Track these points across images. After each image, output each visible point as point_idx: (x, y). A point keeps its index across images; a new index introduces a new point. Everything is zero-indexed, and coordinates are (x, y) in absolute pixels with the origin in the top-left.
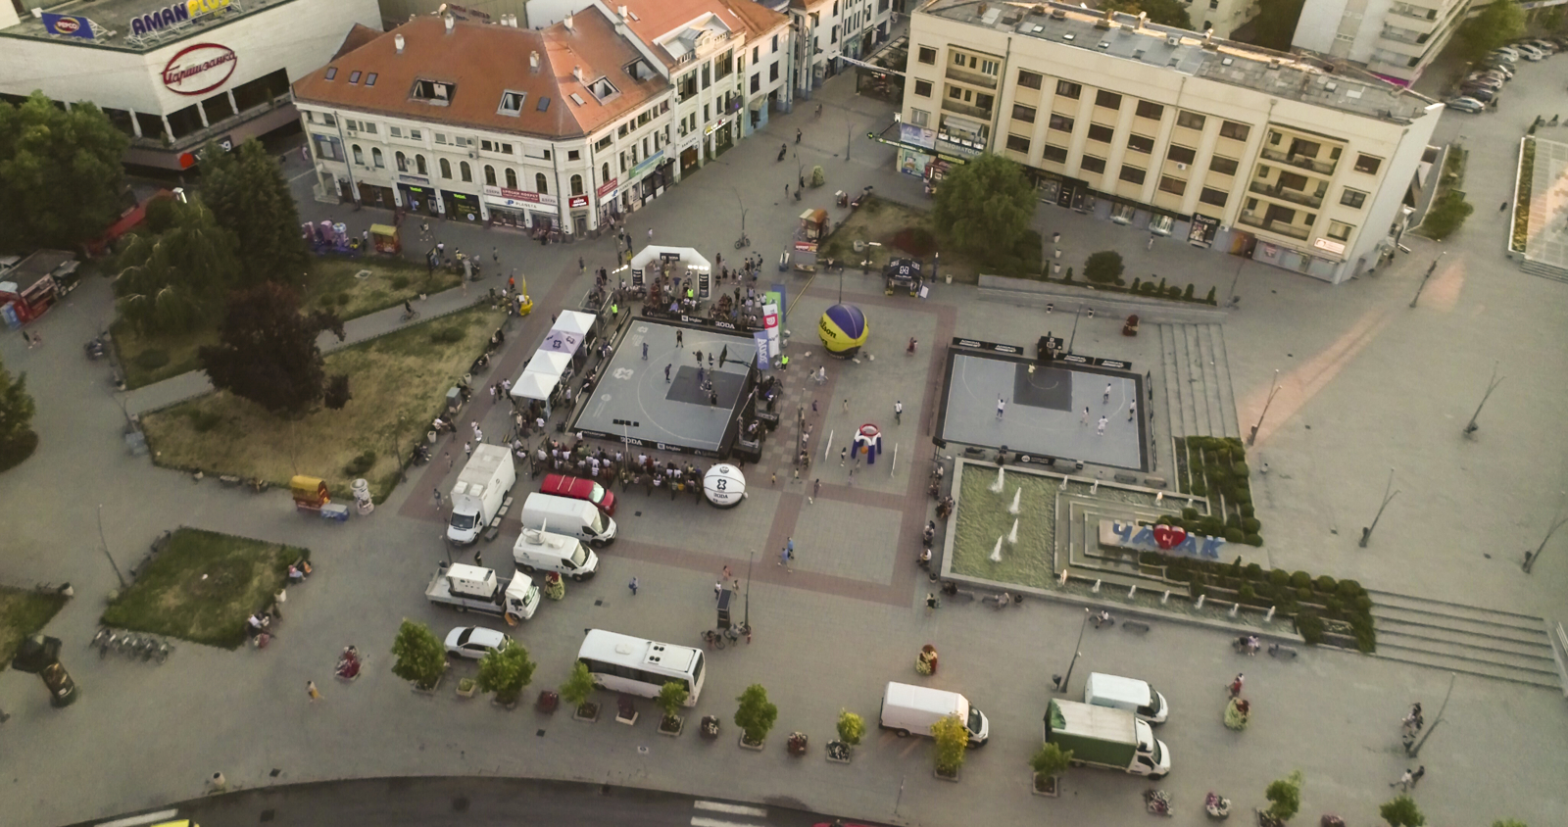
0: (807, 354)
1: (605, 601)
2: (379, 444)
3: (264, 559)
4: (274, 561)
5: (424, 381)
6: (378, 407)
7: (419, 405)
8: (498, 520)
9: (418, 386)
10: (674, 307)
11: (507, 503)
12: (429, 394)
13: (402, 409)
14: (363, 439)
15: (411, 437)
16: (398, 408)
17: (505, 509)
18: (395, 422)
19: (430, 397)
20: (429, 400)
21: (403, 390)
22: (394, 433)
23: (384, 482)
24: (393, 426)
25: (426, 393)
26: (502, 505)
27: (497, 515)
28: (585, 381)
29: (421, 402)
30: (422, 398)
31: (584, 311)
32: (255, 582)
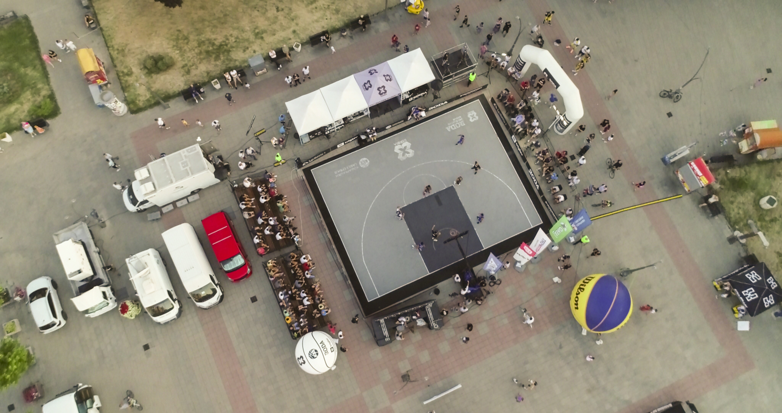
0: (556, 279)
1: (151, 350)
2: (189, 54)
3: (37, 92)
4: (39, 99)
5: (276, 18)
6: (226, 15)
7: (248, 40)
8: (171, 207)
9: (268, 19)
10: (520, 119)
11: (191, 199)
12: (264, 35)
13: (235, 33)
14: (186, 38)
15: (211, 68)
16: (234, 29)
17: (185, 202)
18: (219, 39)
19: (262, 38)
20: (259, 41)
21: (256, 13)
22: (208, 52)
23: (154, 94)
24: (213, 44)
25: (264, 31)
26: (186, 197)
27: (174, 203)
28: (366, 133)
29: (252, 38)
30: (257, 35)
31: (432, 63)
32: (12, 108)
